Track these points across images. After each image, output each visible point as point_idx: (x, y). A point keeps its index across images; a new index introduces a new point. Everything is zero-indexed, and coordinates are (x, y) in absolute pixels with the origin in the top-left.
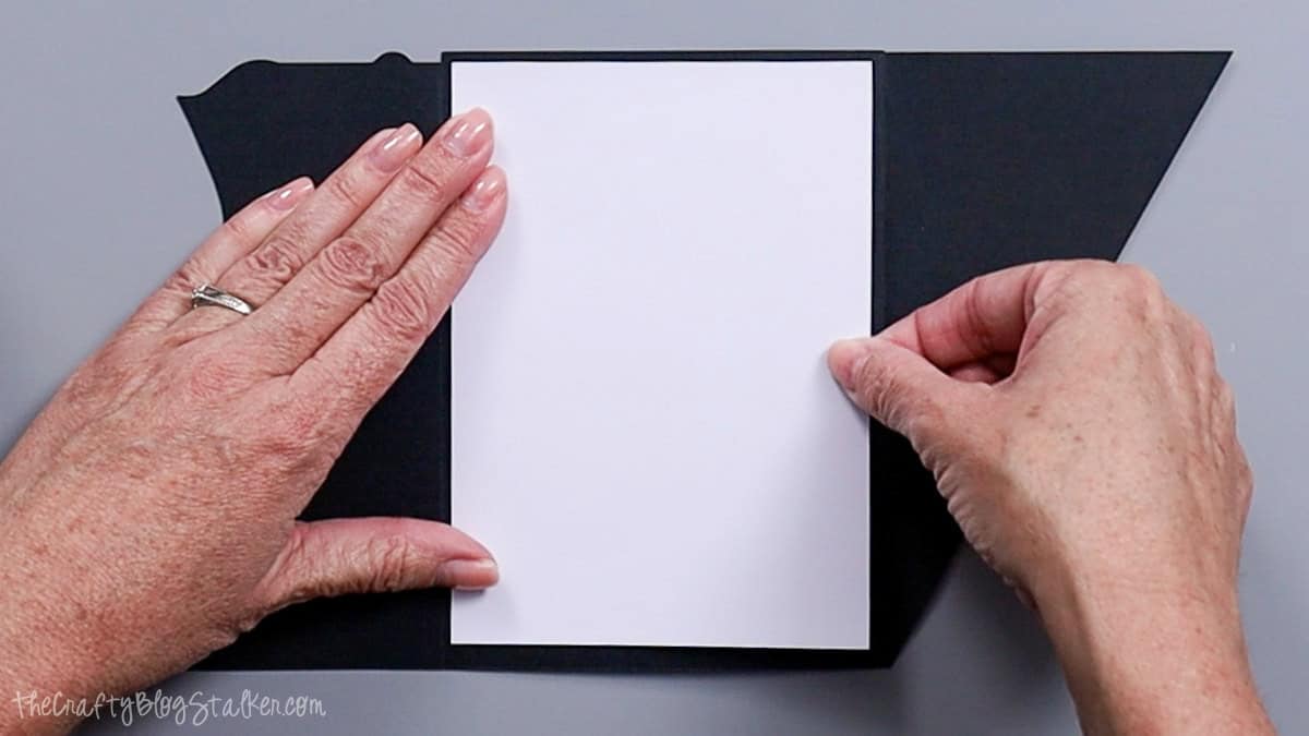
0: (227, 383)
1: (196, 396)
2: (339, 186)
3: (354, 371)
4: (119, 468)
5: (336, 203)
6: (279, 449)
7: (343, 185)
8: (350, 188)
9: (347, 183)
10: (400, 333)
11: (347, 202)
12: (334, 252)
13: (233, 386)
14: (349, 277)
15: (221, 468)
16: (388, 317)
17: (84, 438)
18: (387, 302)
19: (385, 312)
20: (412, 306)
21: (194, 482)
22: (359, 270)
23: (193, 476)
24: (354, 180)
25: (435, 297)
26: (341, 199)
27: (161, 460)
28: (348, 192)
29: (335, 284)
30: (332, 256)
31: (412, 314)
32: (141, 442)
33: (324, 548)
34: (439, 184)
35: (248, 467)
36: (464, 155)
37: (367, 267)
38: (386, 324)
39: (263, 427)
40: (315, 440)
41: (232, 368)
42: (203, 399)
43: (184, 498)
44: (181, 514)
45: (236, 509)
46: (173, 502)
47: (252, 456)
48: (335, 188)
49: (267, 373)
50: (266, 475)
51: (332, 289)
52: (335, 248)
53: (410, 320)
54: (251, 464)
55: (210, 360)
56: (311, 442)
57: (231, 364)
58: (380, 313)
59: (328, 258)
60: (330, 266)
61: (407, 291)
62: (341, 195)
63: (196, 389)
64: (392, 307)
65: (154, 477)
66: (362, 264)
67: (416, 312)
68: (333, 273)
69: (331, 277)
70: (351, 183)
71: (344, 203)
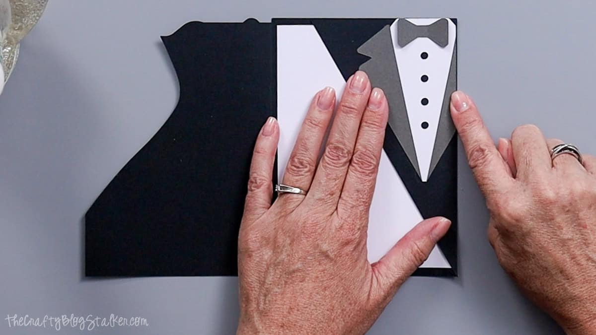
0: (317, 228)
1: (308, 239)
2: (311, 123)
3: (360, 198)
4: (294, 281)
5: (314, 130)
6: (347, 243)
7: (313, 122)
8: (316, 122)
9: (314, 120)
10: (369, 173)
11: (318, 128)
12: (329, 154)
13: (320, 228)
14: (340, 162)
15: (331, 262)
16: (363, 169)
17: (272, 274)
18: (360, 163)
19: (360, 168)
20: (369, 160)
21: (324, 273)
22: (342, 156)
23: (322, 271)
24: (317, 118)
25: (376, 152)
26: (315, 128)
27: (308, 270)
28: (315, 123)
29: (337, 167)
30: (330, 156)
31: (371, 163)
32: (297, 267)
33: (389, 269)
34: (356, 108)
35: (340, 257)
36: (361, 92)
37: (345, 154)
38: (363, 172)
39: (338, 239)
40: (359, 232)
41: (315, 222)
42: (311, 239)
43: (323, 281)
44: (325, 288)
45: (343, 274)
46: (321, 284)
47: (339, 252)
48: (310, 124)
49: (329, 216)
50: (347, 255)
51: (337, 170)
52: (328, 152)
53: (371, 166)
54: (341, 255)
55: (305, 222)
56: (357, 234)
57: (315, 220)
58: (359, 169)
59: (328, 157)
60: (331, 160)
61: (365, 155)
62: (314, 126)
63: (306, 236)
64: (362, 164)
65: (308, 278)
66: (342, 154)
67: (372, 161)
68: (333, 163)
69: (333, 165)
70: (316, 120)
71: (317, 129)
